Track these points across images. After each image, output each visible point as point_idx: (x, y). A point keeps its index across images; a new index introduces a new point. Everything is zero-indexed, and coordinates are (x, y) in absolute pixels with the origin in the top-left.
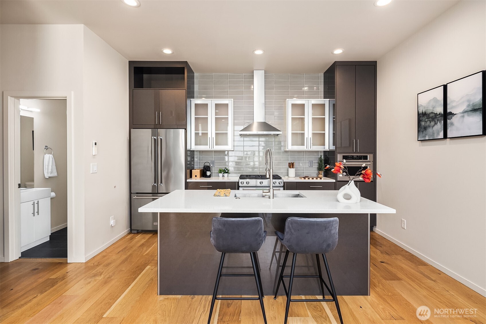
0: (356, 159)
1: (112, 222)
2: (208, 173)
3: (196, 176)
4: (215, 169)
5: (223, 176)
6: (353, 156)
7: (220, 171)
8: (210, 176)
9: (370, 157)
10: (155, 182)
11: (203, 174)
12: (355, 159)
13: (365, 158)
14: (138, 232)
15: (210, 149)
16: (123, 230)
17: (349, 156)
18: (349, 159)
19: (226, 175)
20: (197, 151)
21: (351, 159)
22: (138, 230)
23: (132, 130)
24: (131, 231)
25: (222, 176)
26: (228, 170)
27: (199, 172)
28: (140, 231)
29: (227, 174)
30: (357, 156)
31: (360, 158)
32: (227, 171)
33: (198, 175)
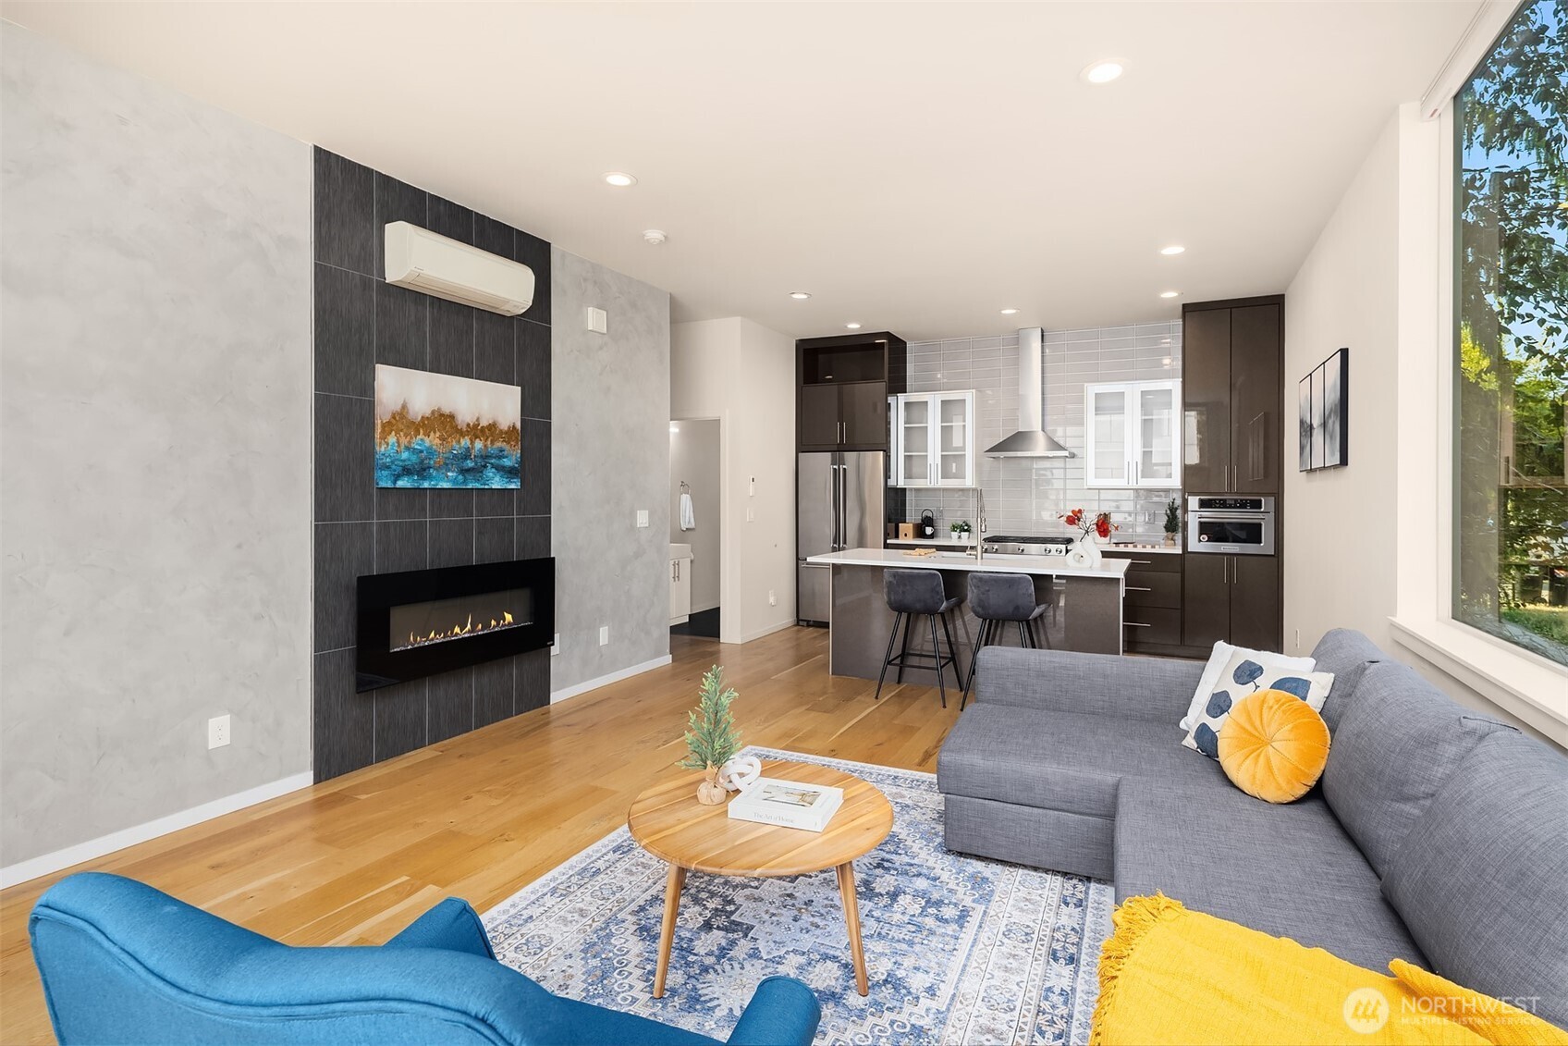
0: (1234, 508)
1: (772, 600)
2: (929, 530)
3: (906, 535)
4: (944, 525)
5: (960, 537)
6: (1225, 501)
7: (954, 528)
8: (932, 536)
9: (1267, 503)
10: (835, 542)
11: (920, 532)
12: (1230, 507)
13: (1257, 504)
14: (809, 624)
15: (931, 486)
16: (785, 617)
17: (1215, 500)
18: (1215, 507)
19: (965, 534)
20: (911, 489)
21: (1219, 507)
22: (808, 621)
23: (800, 454)
24: (798, 621)
25: (957, 537)
26: (969, 526)
27: (912, 528)
28: (811, 623)
29: (967, 533)
30: (1236, 500)
31: (1243, 505)
32: (966, 528)
33: (911, 533)
